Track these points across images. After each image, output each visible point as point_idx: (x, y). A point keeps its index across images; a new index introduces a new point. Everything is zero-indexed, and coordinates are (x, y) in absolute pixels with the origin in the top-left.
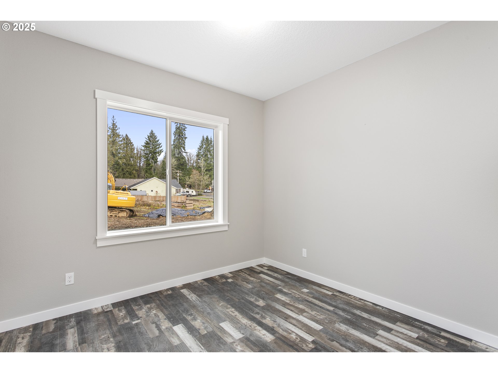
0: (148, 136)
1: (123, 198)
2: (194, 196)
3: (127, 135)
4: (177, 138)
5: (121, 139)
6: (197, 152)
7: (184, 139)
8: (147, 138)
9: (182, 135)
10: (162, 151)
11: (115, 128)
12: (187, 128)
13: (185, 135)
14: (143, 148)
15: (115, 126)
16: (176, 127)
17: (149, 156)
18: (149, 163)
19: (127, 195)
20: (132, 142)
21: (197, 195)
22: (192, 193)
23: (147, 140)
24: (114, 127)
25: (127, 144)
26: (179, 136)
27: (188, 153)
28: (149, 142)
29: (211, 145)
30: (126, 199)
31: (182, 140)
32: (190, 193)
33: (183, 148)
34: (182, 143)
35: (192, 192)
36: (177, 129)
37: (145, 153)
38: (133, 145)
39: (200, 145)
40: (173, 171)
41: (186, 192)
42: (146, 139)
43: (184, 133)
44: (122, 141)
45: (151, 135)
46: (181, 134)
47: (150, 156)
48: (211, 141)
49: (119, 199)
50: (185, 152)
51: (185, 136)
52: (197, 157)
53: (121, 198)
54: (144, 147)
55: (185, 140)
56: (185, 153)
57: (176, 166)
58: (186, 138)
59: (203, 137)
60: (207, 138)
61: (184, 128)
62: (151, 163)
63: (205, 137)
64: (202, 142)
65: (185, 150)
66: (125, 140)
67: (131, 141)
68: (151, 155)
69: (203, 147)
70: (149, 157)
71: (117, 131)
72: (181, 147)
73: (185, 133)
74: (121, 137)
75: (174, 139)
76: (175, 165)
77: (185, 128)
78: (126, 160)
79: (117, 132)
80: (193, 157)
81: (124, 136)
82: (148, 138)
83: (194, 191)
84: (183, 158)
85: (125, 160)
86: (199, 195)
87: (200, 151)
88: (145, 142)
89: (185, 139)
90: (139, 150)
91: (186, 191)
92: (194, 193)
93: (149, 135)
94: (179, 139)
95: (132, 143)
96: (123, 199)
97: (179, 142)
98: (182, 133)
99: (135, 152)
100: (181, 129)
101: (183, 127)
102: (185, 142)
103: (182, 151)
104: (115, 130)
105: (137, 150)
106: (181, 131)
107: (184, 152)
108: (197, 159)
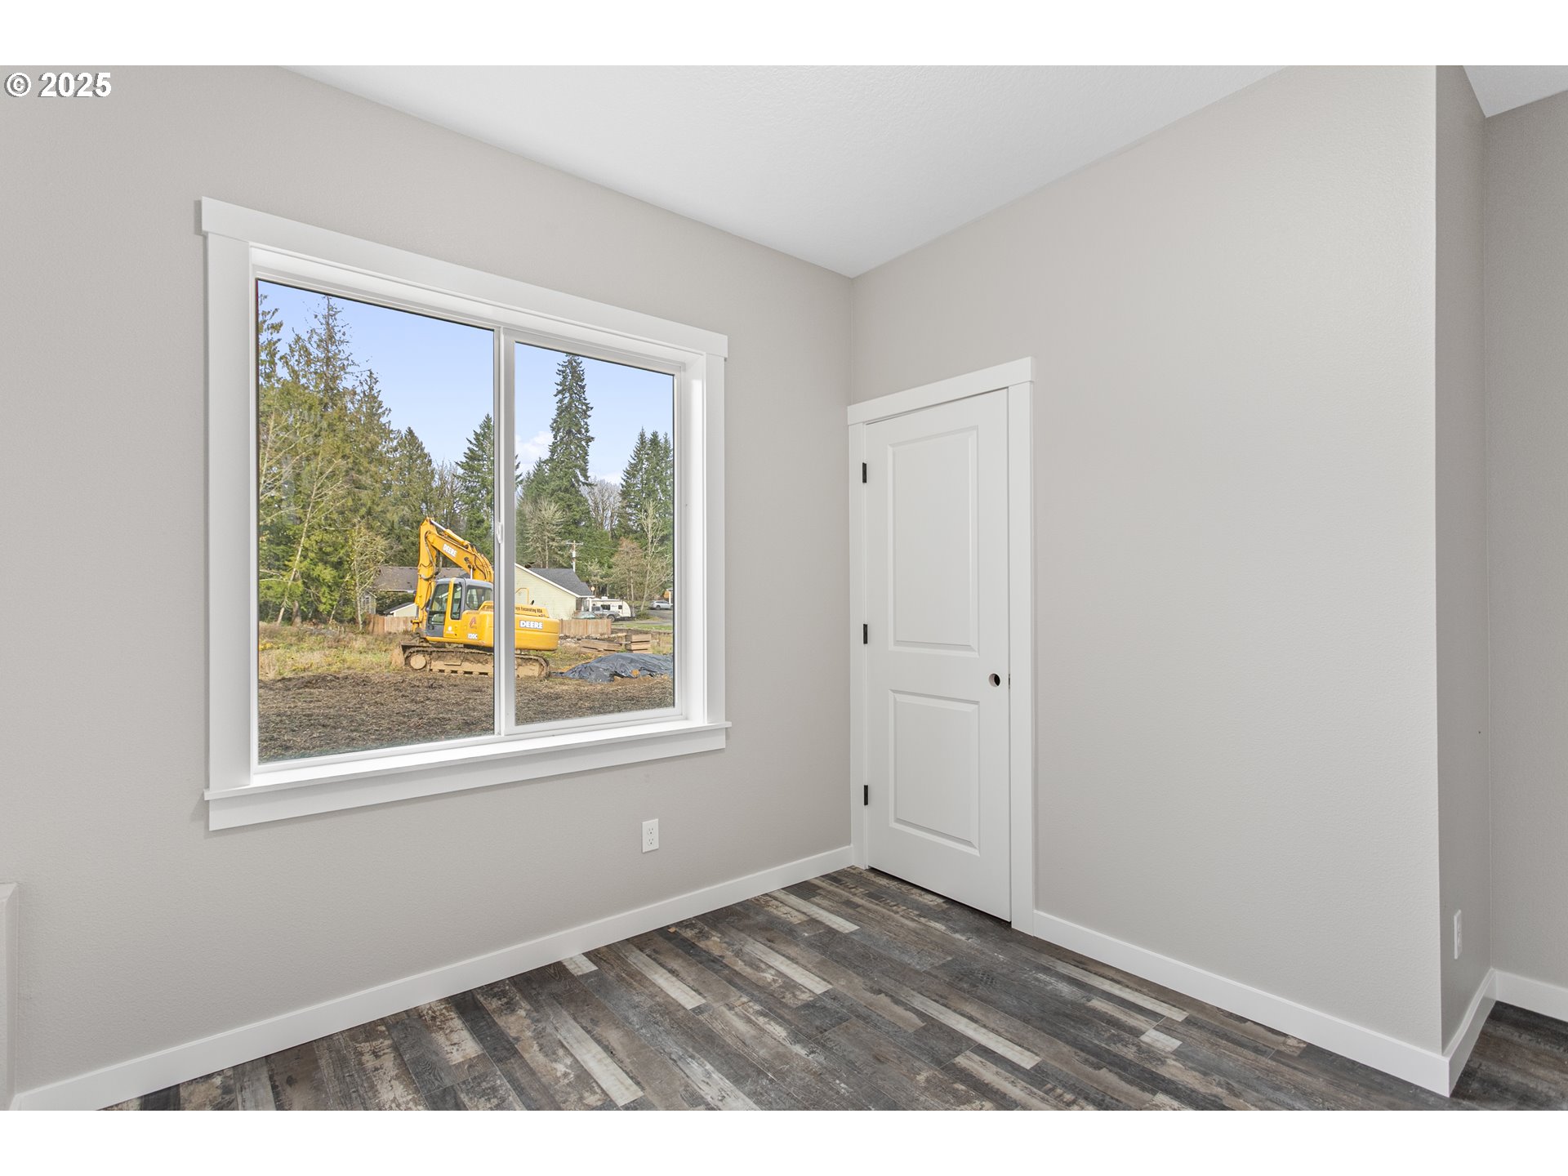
0: (476, 433)
1: (532, 623)
2: (623, 619)
3: (410, 432)
4: (562, 439)
5: (395, 443)
6: (624, 483)
7: (584, 443)
8: (474, 442)
9: (579, 432)
10: (519, 480)
11: (377, 410)
12: (592, 408)
13: (587, 431)
14: (460, 471)
15: (376, 405)
16: (559, 404)
17: (480, 496)
18: (478, 517)
19: (540, 614)
20: (426, 451)
21: (634, 615)
22: (620, 610)
23: (471, 446)
24: (373, 407)
25: (411, 458)
26: (569, 432)
27: (596, 485)
28: (480, 453)
29: (666, 462)
30: (540, 627)
31: (578, 446)
32: (614, 609)
33: (582, 469)
34: (578, 455)
35: (620, 607)
36: (562, 412)
37: (467, 488)
38: (430, 461)
39: (633, 462)
40: (551, 543)
41: (601, 609)
42: (470, 442)
43: (582, 424)
44: (397, 450)
45: (485, 432)
46: (577, 428)
47: (483, 496)
48: (667, 450)
49: (522, 625)
50: (586, 484)
51: (588, 434)
52: (624, 499)
53: (527, 624)
54: (462, 467)
55: (588, 446)
56: (586, 487)
57: (561, 527)
58: (590, 439)
59: (642, 436)
60: (655, 440)
61: (584, 407)
62: (486, 518)
63: (648, 436)
64: (638, 453)
65: (586, 477)
66: (405, 447)
67: (422, 450)
68: (484, 492)
69: (641, 469)
70: (479, 499)
71: (384, 420)
72: (576, 466)
73: (586, 424)
74: (394, 438)
75: (553, 443)
76: (557, 525)
77: (587, 407)
78: (410, 508)
79: (384, 422)
80: (612, 499)
81: (404, 432)
82: (477, 439)
83: (625, 605)
84: (581, 501)
85: (406, 509)
86: (640, 616)
87: (633, 481)
88: (467, 451)
89: (587, 443)
90: (449, 478)
91: (602, 603)
92: (626, 612)
93: (479, 431)
94: (568, 444)
95: (426, 455)
96: (532, 626)
97: (567, 452)
98: (577, 425)
99: (436, 483)
100: (574, 410)
101: (580, 406)
102: (586, 454)
103: (578, 481)
104: (375, 415)
105: (440, 479)
106: (576, 417)
107: (584, 484)
108: (624, 505)
